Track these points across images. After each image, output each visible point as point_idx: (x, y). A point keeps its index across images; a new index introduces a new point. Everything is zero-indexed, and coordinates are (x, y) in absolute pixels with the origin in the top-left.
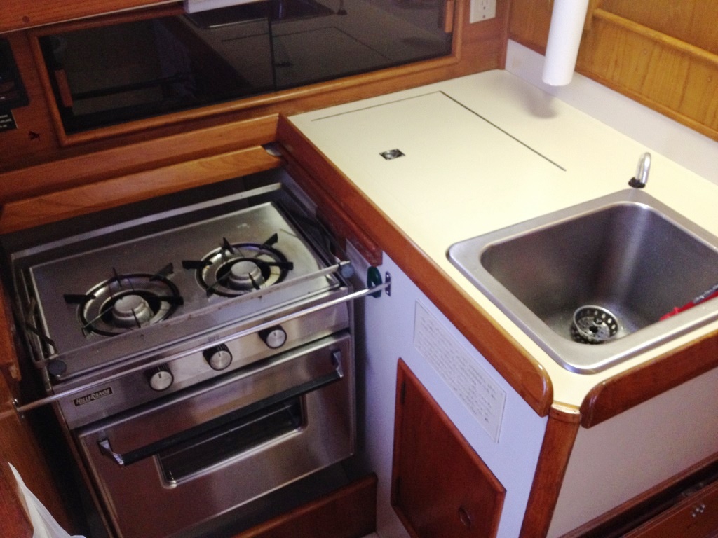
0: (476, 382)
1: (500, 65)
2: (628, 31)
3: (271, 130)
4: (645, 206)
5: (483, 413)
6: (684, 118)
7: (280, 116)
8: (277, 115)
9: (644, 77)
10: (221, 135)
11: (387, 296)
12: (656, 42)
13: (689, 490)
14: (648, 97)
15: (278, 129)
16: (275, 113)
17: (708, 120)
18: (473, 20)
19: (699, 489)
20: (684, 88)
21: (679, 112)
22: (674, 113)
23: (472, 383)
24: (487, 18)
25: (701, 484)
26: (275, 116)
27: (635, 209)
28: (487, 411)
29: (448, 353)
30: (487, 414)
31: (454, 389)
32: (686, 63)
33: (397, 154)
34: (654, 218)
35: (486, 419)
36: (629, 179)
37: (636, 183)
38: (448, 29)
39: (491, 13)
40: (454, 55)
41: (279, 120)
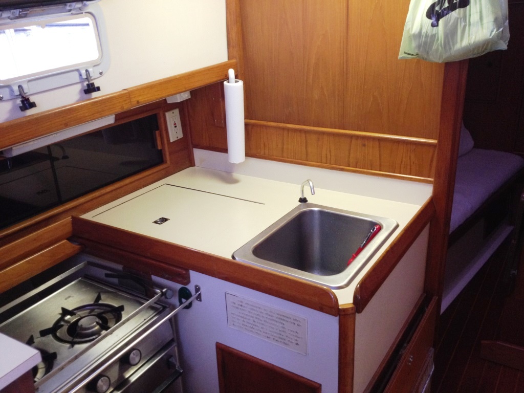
0: (284, 322)
1: (192, 163)
2: (267, 127)
3: (69, 228)
4: (316, 209)
5: (293, 341)
6: (310, 163)
7: (73, 218)
8: (71, 217)
9: (283, 148)
10: (35, 240)
11: (199, 302)
12: (284, 129)
13: (402, 350)
14: (288, 158)
15: (73, 226)
16: (69, 217)
17: (324, 160)
18: (172, 140)
19: (405, 347)
20: (306, 148)
21: (307, 161)
22: (305, 162)
23: (281, 325)
24: (179, 138)
25: (405, 345)
26: (69, 218)
27: (312, 212)
28: (296, 338)
29: (258, 315)
30: (296, 340)
31: (268, 337)
32: (303, 135)
33: (164, 220)
34: (322, 213)
35: (297, 344)
36: (298, 199)
37: (303, 200)
38: (159, 148)
39: (181, 136)
40: (166, 162)
41: (72, 220)
